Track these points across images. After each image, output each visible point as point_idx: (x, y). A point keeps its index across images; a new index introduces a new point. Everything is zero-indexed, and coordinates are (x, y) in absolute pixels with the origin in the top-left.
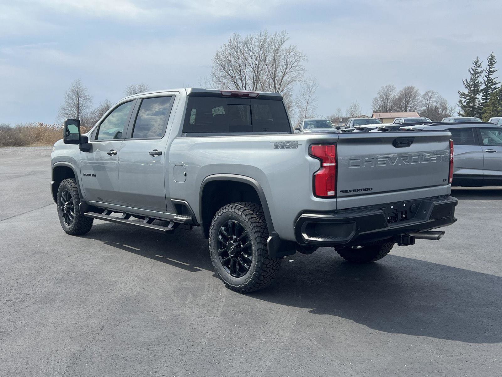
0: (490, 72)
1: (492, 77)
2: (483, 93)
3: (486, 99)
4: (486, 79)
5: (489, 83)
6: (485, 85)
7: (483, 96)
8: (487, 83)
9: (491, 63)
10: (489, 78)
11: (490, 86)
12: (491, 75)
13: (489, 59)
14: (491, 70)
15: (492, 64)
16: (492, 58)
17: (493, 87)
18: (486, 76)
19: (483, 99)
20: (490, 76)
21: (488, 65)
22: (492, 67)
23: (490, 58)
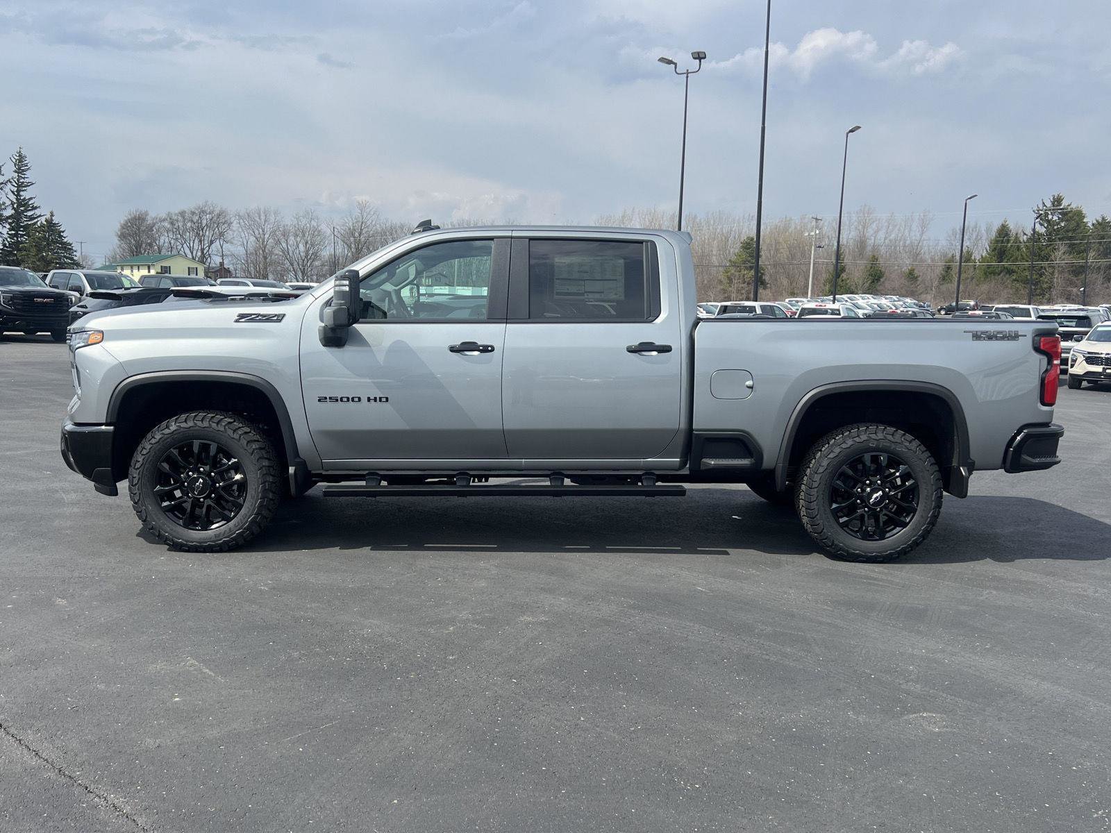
0: (20, 186)
1: (25, 195)
2: (10, 224)
3: (16, 235)
4: (13, 198)
5: (20, 205)
6: (13, 208)
7: (10, 230)
8: (15, 206)
9: (19, 169)
10: (20, 196)
11: (23, 212)
12: (23, 191)
13: (14, 161)
14: (22, 181)
15: (23, 171)
16: (21, 158)
17: (29, 213)
18: (13, 192)
19: (11, 236)
20: (22, 193)
21: (15, 172)
22: (23, 176)
23: (17, 158)
